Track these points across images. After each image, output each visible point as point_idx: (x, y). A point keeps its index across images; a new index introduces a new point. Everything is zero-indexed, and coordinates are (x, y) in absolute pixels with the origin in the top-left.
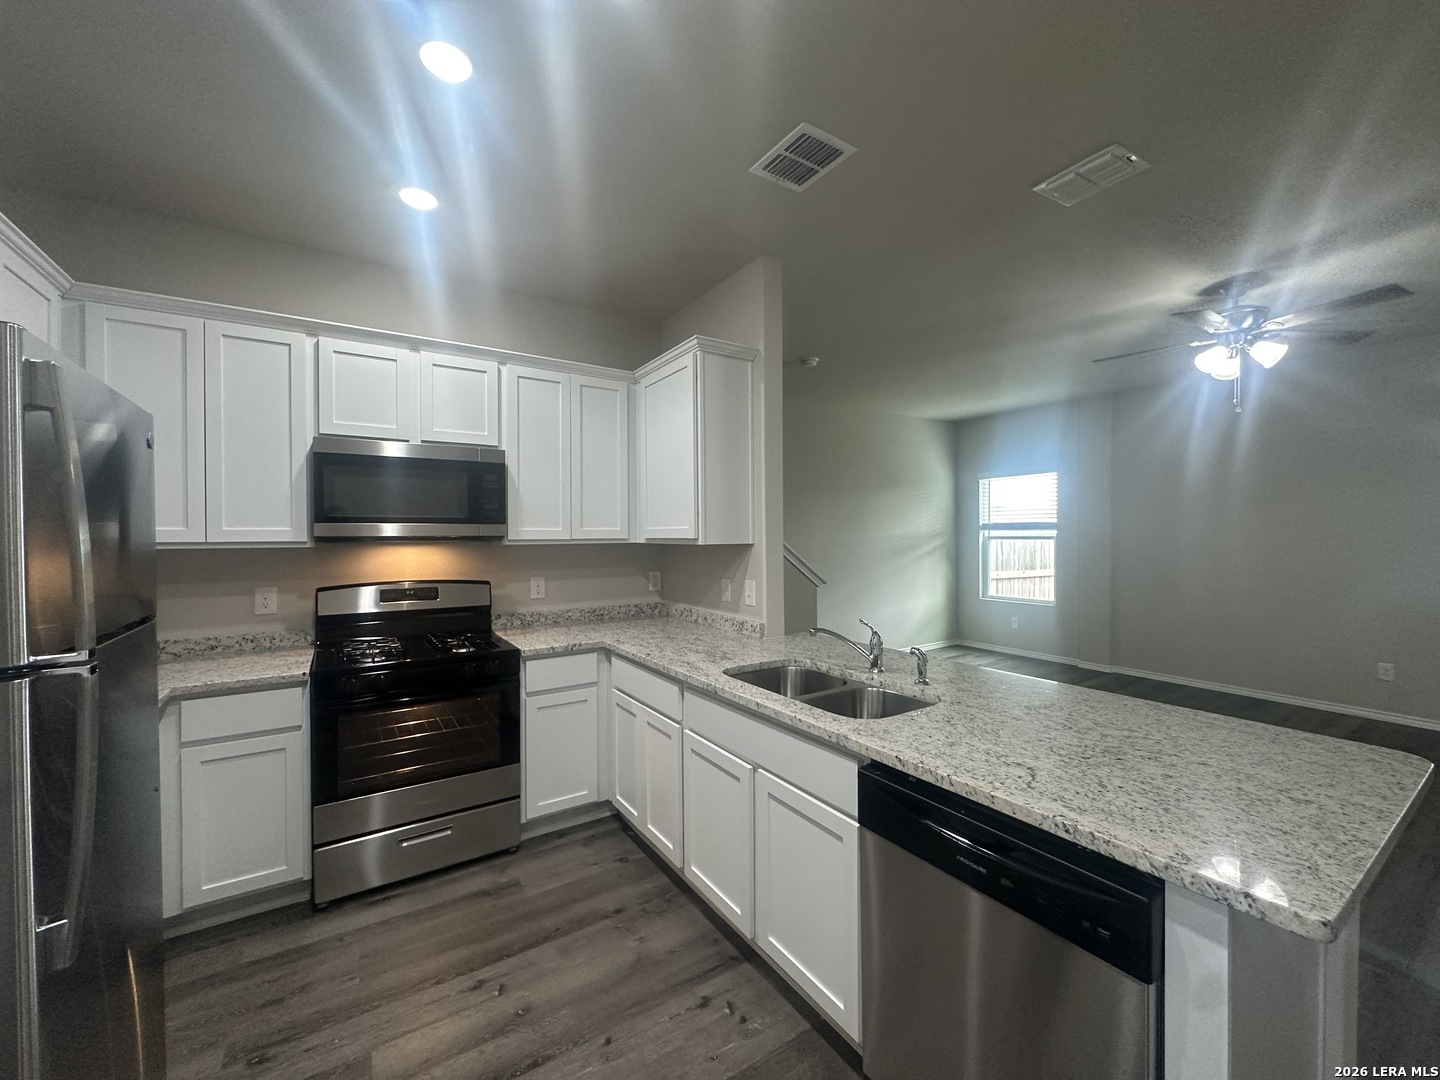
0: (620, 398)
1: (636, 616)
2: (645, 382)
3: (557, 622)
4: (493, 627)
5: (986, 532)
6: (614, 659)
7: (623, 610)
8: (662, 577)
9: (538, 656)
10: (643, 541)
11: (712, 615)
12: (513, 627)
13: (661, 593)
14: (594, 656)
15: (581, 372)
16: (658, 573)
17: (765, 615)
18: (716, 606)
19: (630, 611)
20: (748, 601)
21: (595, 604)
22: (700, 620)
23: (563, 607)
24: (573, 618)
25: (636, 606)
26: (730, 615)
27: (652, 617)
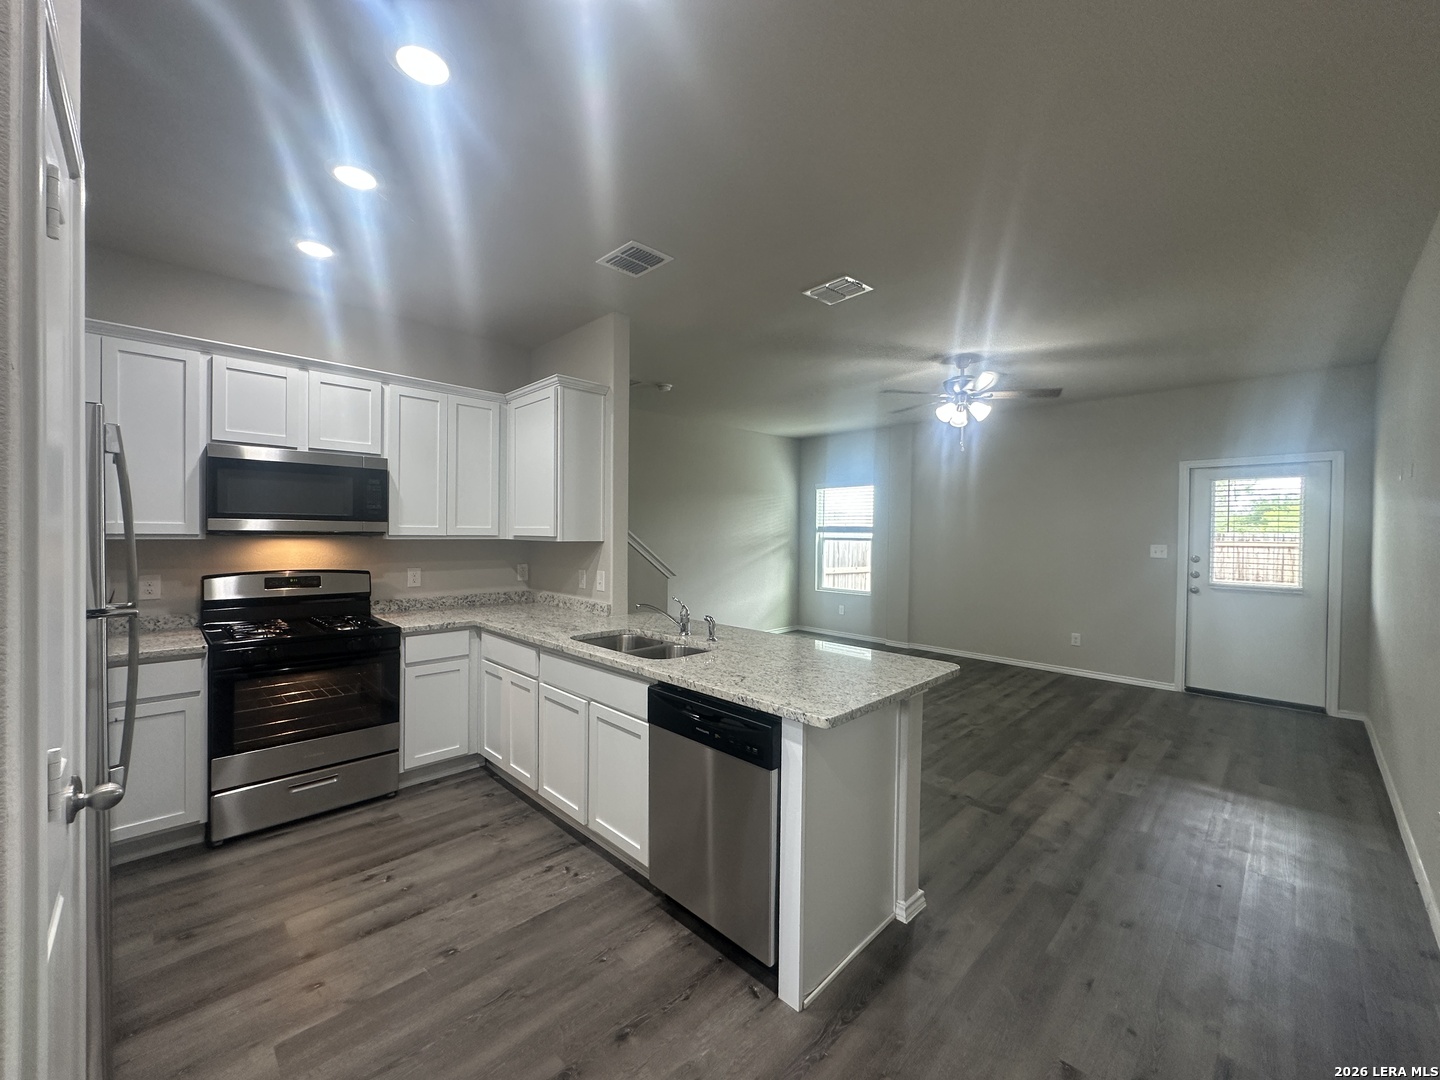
0: (492, 416)
1: (506, 602)
2: (514, 404)
3: (432, 607)
4: (372, 611)
5: (821, 534)
6: (484, 635)
7: (494, 597)
8: (529, 570)
9: (416, 632)
10: (511, 538)
11: (570, 599)
12: (390, 611)
13: (528, 583)
14: (467, 632)
15: (456, 393)
16: (525, 566)
17: (611, 599)
18: (575, 594)
19: (499, 598)
20: (599, 588)
21: (467, 592)
22: (561, 605)
23: (438, 594)
24: (447, 604)
25: (505, 594)
26: (584, 599)
27: (519, 603)
